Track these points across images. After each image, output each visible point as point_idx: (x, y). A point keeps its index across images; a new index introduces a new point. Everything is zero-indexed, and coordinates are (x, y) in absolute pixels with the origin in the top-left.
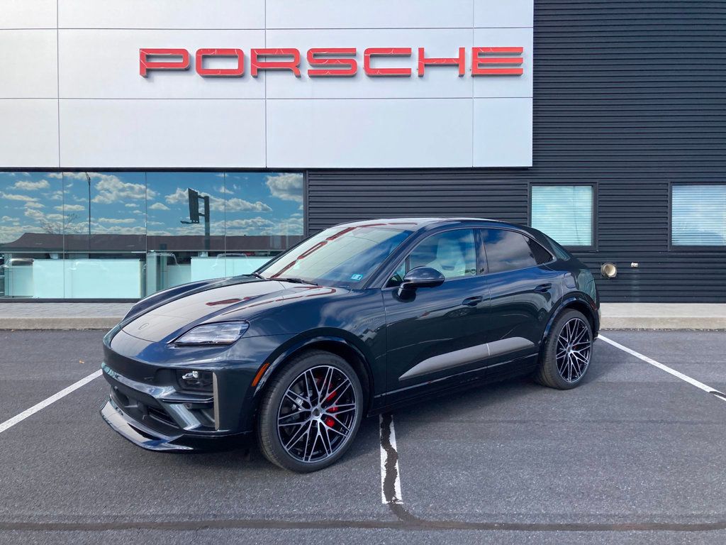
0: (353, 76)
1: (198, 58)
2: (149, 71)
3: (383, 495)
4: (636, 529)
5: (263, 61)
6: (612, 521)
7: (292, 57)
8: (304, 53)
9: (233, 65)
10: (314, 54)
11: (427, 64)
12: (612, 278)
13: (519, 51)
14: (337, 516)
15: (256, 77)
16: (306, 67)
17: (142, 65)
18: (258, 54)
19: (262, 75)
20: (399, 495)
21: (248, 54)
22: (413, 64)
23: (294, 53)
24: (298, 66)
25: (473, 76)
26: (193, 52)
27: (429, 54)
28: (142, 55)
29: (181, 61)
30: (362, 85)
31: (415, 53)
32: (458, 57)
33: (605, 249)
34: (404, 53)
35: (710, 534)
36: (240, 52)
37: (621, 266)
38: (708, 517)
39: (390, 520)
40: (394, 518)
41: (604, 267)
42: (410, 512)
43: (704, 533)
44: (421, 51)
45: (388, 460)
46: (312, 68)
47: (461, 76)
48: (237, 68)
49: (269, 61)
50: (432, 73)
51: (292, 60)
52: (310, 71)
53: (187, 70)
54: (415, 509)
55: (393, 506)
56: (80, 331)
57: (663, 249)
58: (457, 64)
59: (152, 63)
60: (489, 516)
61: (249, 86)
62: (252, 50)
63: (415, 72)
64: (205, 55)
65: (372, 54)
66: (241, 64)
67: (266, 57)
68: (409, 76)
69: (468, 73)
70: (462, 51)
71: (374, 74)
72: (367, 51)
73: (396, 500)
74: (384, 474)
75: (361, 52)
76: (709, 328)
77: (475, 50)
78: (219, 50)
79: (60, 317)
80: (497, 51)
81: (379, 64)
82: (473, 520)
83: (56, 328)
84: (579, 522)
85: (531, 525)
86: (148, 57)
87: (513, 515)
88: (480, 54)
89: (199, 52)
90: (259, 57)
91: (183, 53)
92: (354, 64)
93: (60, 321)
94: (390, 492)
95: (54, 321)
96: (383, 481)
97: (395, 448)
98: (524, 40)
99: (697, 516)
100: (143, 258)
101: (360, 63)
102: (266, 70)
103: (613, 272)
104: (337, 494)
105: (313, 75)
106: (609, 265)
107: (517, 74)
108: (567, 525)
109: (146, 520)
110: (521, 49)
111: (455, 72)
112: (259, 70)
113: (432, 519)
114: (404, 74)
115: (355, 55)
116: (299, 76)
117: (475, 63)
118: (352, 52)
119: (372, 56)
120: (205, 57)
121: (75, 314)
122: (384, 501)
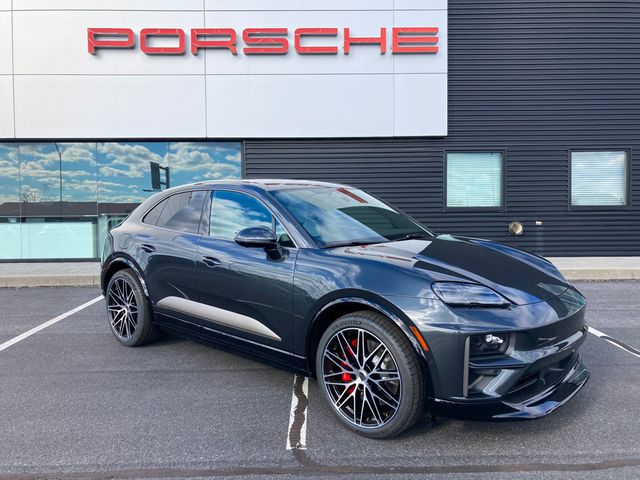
0: (284, 54)
1: (142, 37)
2: (96, 49)
3: (288, 441)
4: (525, 470)
5: (202, 40)
6: (503, 462)
7: (228, 36)
8: (239, 33)
9: (174, 44)
10: (249, 34)
11: (351, 43)
12: (519, 236)
13: (435, 30)
14: (241, 463)
15: (196, 55)
16: (242, 46)
17: (89, 44)
18: (197, 34)
19: (202, 52)
20: (303, 441)
21: (188, 33)
22: (338, 43)
23: (230, 33)
24: (234, 45)
25: (394, 54)
26: (137, 32)
27: (354, 34)
28: (90, 34)
29: (126, 40)
30: (293, 62)
31: (341, 32)
32: (379, 36)
33: (513, 209)
34: (331, 33)
35: (594, 473)
36: (181, 31)
37: (527, 224)
38: (593, 457)
39: (292, 466)
40: (297, 464)
41: (511, 226)
42: (312, 458)
43: (588, 472)
44: (347, 31)
45: (298, 406)
46: (246, 47)
47: (383, 54)
48: (178, 46)
49: (208, 40)
50: (356, 51)
51: (229, 39)
52: (245, 50)
53: (132, 48)
54: (317, 455)
55: (297, 453)
56: (33, 288)
57: (564, 209)
58: (378, 43)
59: (100, 41)
60: (387, 459)
61: (190, 63)
62: (192, 30)
63: (341, 50)
64: (148, 34)
65: (302, 33)
66: (182, 43)
67: (205, 36)
68: (336, 54)
69: (389, 51)
70: (383, 31)
71: (305, 52)
72: (298, 31)
73: (300, 445)
74: (292, 420)
75: (292, 31)
76: (602, 278)
77: (395, 30)
78: (162, 30)
79: (13, 276)
80: (415, 31)
81: (309, 43)
82: (372, 464)
83: (10, 286)
84: (471, 464)
85: (425, 468)
86: (96, 36)
87: (410, 459)
88: (399, 34)
89: (143, 31)
90: (198, 36)
91: (128, 33)
92: (285, 43)
93: (15, 279)
94: (295, 437)
95: (8, 280)
96: (290, 427)
97: (306, 394)
98: (440, 21)
99: (583, 456)
100: (95, 221)
101: (291, 42)
102: (205, 49)
103: (519, 230)
104: (245, 441)
105: (249, 53)
106: (517, 224)
107: (434, 52)
108: (460, 467)
109: (54, 471)
110: (436, 29)
111: (377, 50)
112: (199, 49)
113: (332, 464)
114: (331, 52)
115: (286, 35)
116: (235, 54)
117: (396, 42)
118: (284, 32)
119: (302, 36)
120: (149, 36)
121: (29, 273)
122: (289, 447)
